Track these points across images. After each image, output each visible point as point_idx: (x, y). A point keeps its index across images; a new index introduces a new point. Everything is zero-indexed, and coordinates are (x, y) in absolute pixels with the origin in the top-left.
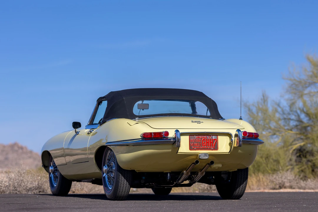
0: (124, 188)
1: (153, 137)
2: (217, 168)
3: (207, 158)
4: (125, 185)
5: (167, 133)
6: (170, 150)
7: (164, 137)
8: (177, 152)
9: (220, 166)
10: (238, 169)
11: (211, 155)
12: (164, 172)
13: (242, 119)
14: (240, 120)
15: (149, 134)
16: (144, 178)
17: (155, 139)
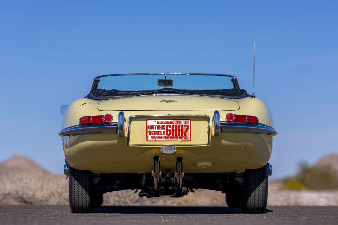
0: (80, 196)
1: (91, 122)
2: (204, 167)
3: (172, 152)
4: (80, 192)
5: (109, 117)
6: (116, 141)
7: (106, 123)
8: (128, 144)
9: (208, 164)
10: (246, 170)
11: (179, 148)
12: (139, 173)
13: (255, 97)
14: (252, 98)
15: (87, 118)
16: (118, 181)
17: (94, 126)
